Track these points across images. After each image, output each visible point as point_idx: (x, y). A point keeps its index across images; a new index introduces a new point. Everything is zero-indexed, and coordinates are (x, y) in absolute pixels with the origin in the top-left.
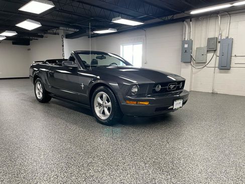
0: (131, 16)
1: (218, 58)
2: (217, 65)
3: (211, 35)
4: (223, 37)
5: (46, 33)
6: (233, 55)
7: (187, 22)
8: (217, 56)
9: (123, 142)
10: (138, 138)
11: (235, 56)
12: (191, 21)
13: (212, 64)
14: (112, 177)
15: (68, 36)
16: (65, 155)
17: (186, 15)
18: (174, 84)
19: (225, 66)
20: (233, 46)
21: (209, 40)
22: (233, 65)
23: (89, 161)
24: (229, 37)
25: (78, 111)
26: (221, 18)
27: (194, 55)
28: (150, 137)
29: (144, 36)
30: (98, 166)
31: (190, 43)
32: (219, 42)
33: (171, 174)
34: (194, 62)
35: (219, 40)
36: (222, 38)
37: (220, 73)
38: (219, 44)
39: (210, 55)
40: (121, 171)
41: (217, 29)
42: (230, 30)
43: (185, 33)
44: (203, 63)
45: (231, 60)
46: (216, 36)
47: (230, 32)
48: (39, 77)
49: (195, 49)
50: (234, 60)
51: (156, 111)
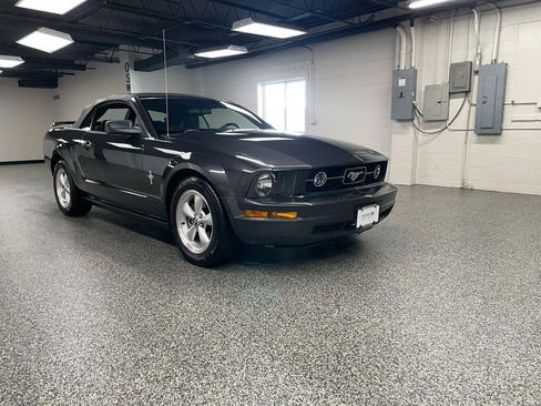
0: (277, 16)
1: (474, 108)
2: (472, 126)
3: (458, 58)
4: (486, 61)
5: (90, 60)
6: (508, 101)
7: (403, 27)
8: (471, 105)
9: (232, 307)
10: (270, 296)
11: (513, 103)
12: (412, 25)
13: (461, 123)
14: (186, 393)
15: (141, 66)
16: (87, 340)
17: (401, 12)
18: (359, 171)
19: (489, 128)
20: (508, 81)
21: (454, 68)
22: (507, 124)
23: (141, 355)
24: (499, 61)
25: (145, 234)
26: (480, 17)
27: (419, 102)
28: (298, 291)
29: (309, 62)
30: (159, 367)
31: (412, 75)
32: (477, 72)
33: (329, 384)
34: (421, 119)
35: (476, 68)
36: (483, 64)
37: (480, 143)
38: (477, 77)
39: (456, 103)
40: (212, 378)
41: (472, 42)
42: (501, 44)
43: (400, 54)
44: (440, 122)
45: (503, 115)
46: (470, 59)
47: (501, 49)
48: (62, 159)
49: (423, 89)
50: (511, 114)
51: (313, 232)
